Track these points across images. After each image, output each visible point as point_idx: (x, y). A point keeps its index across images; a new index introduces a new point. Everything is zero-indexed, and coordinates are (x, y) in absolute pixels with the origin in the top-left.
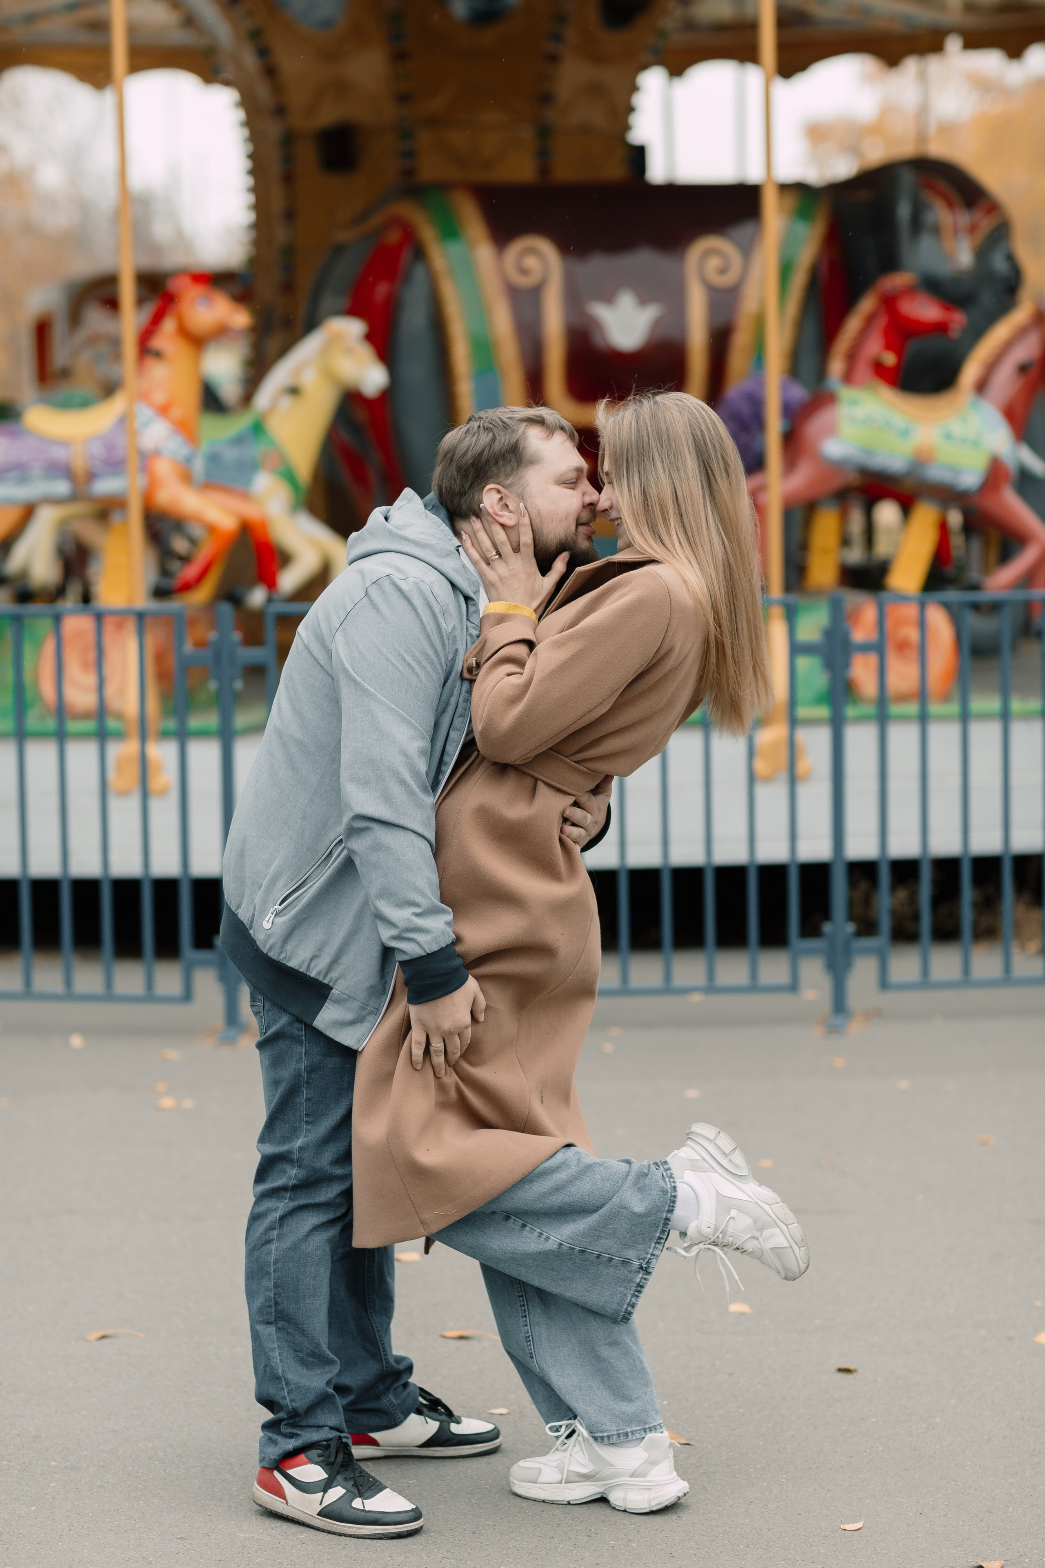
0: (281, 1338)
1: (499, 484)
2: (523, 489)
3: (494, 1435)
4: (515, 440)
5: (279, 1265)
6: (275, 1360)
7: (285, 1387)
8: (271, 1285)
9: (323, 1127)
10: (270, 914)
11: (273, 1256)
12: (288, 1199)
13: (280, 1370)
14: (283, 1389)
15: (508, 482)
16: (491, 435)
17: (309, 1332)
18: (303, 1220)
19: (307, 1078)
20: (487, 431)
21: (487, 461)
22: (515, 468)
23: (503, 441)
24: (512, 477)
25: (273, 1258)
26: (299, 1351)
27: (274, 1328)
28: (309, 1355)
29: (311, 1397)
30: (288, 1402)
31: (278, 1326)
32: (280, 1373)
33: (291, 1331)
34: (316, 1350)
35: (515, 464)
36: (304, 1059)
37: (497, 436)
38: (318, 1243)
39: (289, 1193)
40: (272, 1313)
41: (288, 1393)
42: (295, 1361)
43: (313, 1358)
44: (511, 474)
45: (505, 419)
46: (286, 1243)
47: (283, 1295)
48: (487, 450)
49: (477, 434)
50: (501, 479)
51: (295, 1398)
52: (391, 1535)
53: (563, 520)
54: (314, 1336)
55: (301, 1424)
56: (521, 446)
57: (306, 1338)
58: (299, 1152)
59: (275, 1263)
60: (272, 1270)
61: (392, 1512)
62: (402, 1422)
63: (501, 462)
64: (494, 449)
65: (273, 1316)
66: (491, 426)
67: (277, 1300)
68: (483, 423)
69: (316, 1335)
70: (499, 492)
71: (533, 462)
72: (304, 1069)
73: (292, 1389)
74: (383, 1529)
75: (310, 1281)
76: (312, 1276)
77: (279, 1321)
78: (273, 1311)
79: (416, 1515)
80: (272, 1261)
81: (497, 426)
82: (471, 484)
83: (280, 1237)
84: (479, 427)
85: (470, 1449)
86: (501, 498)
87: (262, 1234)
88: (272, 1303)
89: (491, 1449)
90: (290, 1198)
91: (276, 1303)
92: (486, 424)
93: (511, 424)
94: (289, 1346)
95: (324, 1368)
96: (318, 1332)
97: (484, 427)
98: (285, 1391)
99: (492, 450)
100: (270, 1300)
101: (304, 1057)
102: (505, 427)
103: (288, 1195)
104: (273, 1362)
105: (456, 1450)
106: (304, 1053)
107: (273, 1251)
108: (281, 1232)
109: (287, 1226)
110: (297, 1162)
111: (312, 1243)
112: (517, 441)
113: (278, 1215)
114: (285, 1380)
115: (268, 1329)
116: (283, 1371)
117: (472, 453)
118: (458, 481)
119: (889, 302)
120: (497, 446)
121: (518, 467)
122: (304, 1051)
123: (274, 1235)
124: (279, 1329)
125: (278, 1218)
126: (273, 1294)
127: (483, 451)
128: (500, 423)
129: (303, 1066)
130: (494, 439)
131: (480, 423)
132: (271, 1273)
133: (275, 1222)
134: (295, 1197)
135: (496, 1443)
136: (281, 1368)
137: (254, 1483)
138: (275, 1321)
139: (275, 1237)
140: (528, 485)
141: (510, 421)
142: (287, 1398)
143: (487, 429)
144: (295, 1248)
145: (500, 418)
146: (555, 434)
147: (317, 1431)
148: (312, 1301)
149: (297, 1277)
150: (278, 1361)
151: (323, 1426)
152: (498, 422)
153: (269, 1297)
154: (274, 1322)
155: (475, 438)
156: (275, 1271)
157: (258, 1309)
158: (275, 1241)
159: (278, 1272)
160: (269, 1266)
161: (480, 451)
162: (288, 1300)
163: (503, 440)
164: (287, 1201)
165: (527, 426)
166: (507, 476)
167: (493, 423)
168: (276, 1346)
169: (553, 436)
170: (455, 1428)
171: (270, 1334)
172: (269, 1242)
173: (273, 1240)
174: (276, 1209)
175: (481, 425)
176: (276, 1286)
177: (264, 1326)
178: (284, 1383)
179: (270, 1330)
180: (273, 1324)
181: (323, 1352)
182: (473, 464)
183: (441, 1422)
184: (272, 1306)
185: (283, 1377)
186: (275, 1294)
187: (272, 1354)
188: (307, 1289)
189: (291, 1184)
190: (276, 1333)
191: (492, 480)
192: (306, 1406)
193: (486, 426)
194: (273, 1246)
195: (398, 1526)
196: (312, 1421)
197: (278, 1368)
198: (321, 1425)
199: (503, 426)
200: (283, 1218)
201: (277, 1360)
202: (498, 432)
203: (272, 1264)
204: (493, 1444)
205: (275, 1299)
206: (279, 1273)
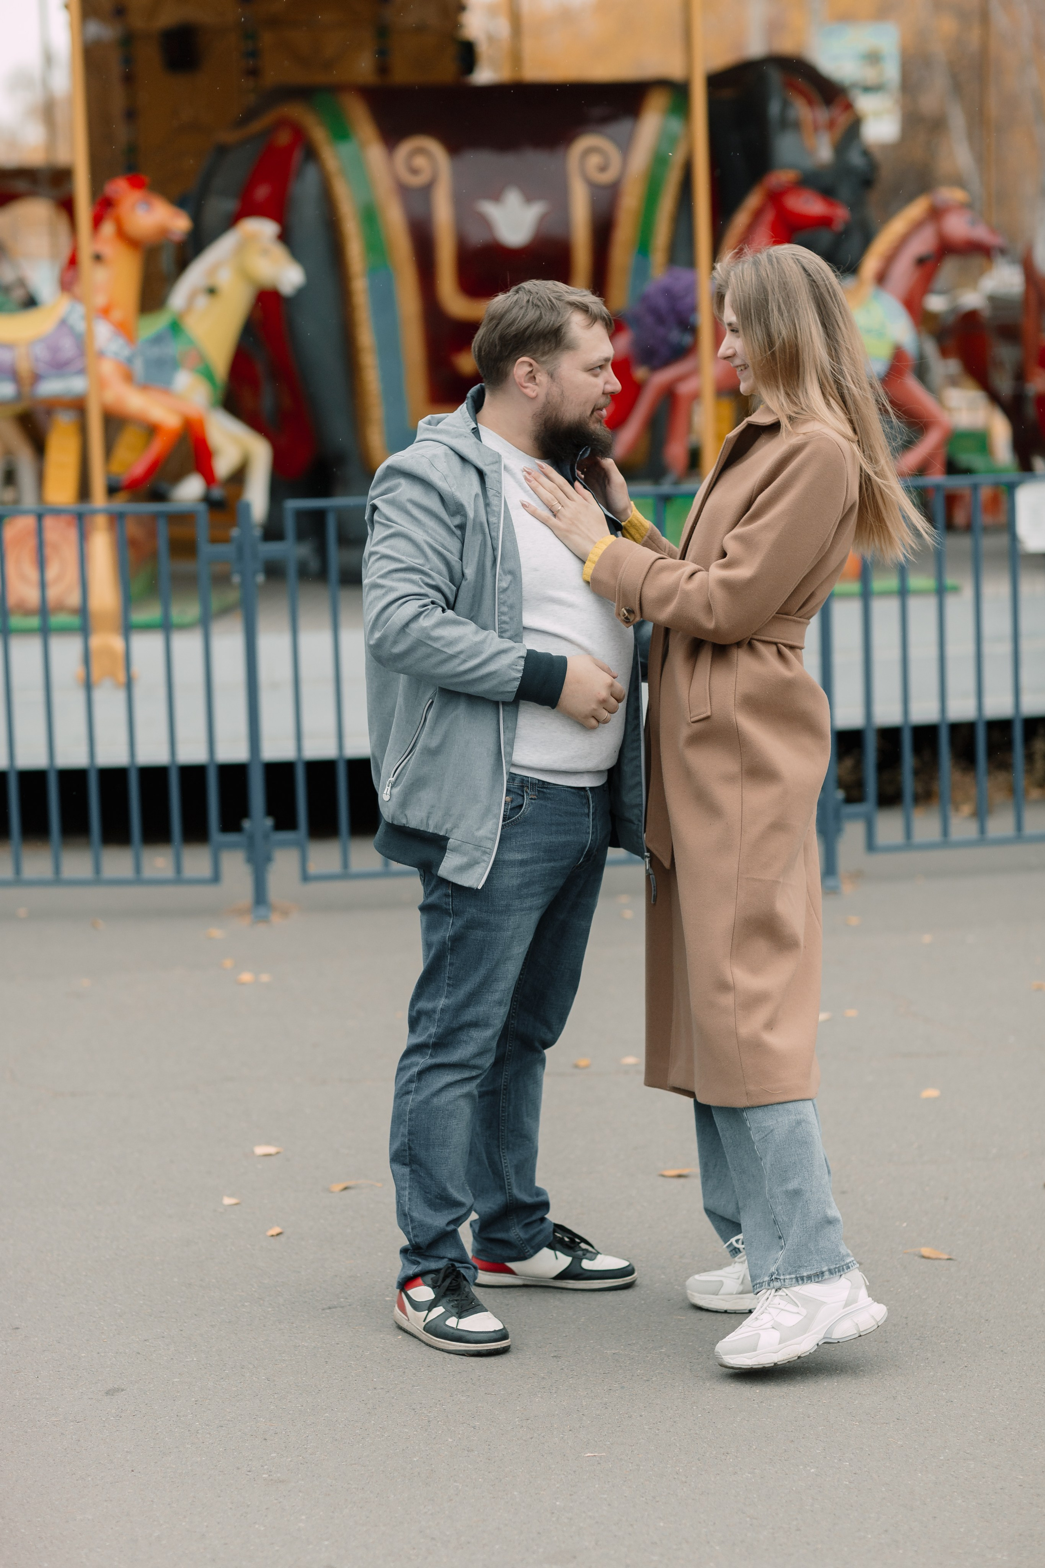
0: (414, 1178)
1: (534, 360)
2: (555, 368)
3: (627, 1272)
4: (559, 324)
5: (414, 1115)
6: (404, 1198)
7: (410, 1223)
8: (406, 1132)
9: (462, 992)
10: (387, 787)
11: (409, 1106)
12: (429, 1055)
13: (407, 1208)
14: (408, 1225)
15: (544, 359)
16: (538, 313)
17: (437, 1178)
18: (439, 1077)
19: (451, 946)
20: (535, 308)
21: (530, 337)
22: (553, 349)
23: (548, 321)
24: (547, 356)
25: (409, 1108)
26: (428, 1193)
27: (408, 1169)
28: (436, 1197)
29: (432, 1235)
30: (412, 1237)
31: (412, 1168)
32: (407, 1211)
33: (422, 1174)
34: (443, 1194)
35: (553, 345)
36: (449, 930)
37: (544, 316)
38: (450, 1098)
39: (431, 1050)
40: (407, 1156)
41: (412, 1229)
42: (425, 1201)
43: (440, 1200)
44: (548, 354)
45: (552, 299)
46: (421, 1097)
47: (415, 1142)
48: (532, 327)
49: (525, 308)
50: (538, 355)
51: (418, 1234)
52: (471, 1353)
53: (582, 404)
54: (441, 1182)
55: (425, 1254)
56: (563, 331)
57: (434, 1182)
58: (440, 1013)
59: (411, 1112)
60: (408, 1118)
61: (475, 1332)
62: (531, 1256)
63: (541, 341)
64: (538, 328)
65: (408, 1159)
66: (540, 304)
67: (410, 1145)
68: (532, 298)
69: (442, 1180)
70: (531, 365)
71: (570, 347)
72: (448, 939)
73: (415, 1226)
74: (466, 1347)
75: (440, 1132)
76: (442, 1128)
77: (414, 1164)
78: (408, 1154)
79: (502, 1335)
80: (408, 1111)
81: (545, 305)
82: (509, 354)
83: (417, 1090)
84: (528, 301)
85: (599, 1283)
86: (531, 372)
87: (403, 1085)
88: (407, 1148)
89: (621, 1285)
90: (431, 1055)
91: (410, 1148)
92: (535, 301)
93: (559, 306)
94: (420, 1187)
95: (451, 1210)
96: (445, 1177)
97: (533, 303)
98: (410, 1226)
99: (536, 328)
100: (405, 1145)
101: (450, 927)
102: (552, 307)
103: (430, 1052)
104: (402, 1200)
105: (586, 1283)
106: (451, 924)
107: (410, 1102)
108: (419, 1085)
109: (425, 1080)
110: (438, 1022)
111: (444, 1098)
112: (561, 325)
113: (416, 1070)
114: (410, 1217)
115: (403, 1169)
116: (409, 1209)
117: (518, 326)
118: (498, 348)
119: (775, 198)
120: (541, 325)
121: (555, 349)
122: (451, 922)
123: (412, 1088)
124: (412, 1171)
125: (416, 1073)
126: (407, 1140)
127: (528, 327)
128: (548, 302)
129: (448, 936)
130: (540, 318)
131: (530, 297)
132: (406, 1121)
133: (414, 1076)
134: (435, 1055)
135: (628, 1279)
136: (409, 1206)
137: (394, 1306)
138: (410, 1163)
139: (413, 1089)
140: (560, 366)
141: (558, 302)
142: (411, 1233)
143: (536, 306)
144: (427, 1101)
145: (549, 297)
146: (596, 323)
147: (437, 1261)
148: (441, 1150)
149: (428, 1128)
150: (407, 1200)
151: (443, 1258)
152: (546, 302)
153: (404, 1142)
154: (408, 1164)
155: (522, 311)
156: (409, 1119)
157: (395, 1151)
158: (413, 1093)
159: (412, 1120)
160: (405, 1115)
161: (525, 326)
162: (419, 1147)
163: (549, 319)
164: (428, 1057)
165: (572, 312)
166: (544, 354)
167: (542, 300)
168: (407, 1186)
169: (594, 326)
170: (586, 1264)
171: (404, 1174)
172: (408, 1093)
173: (411, 1091)
174: (417, 1064)
175: (531, 301)
176: (410, 1133)
177: (401, 1166)
178: (409, 1220)
179: (404, 1171)
180: (408, 1165)
181: (449, 1195)
182: (515, 336)
183: (574, 1258)
184: (406, 1151)
185: (409, 1214)
186: (409, 1140)
187: (402, 1193)
188: (436, 1139)
189: (431, 1042)
190: (410, 1174)
191: (529, 354)
192: (427, 1242)
193: (534, 303)
194: (410, 1097)
195: (478, 1345)
196: (434, 1252)
197: (406, 1206)
198: (442, 1256)
199: (551, 305)
200: (421, 1073)
201: (405, 1199)
202: (545, 312)
203: (408, 1113)
204: (623, 1281)
205: (408, 1144)
206: (413, 1122)
